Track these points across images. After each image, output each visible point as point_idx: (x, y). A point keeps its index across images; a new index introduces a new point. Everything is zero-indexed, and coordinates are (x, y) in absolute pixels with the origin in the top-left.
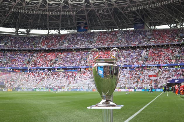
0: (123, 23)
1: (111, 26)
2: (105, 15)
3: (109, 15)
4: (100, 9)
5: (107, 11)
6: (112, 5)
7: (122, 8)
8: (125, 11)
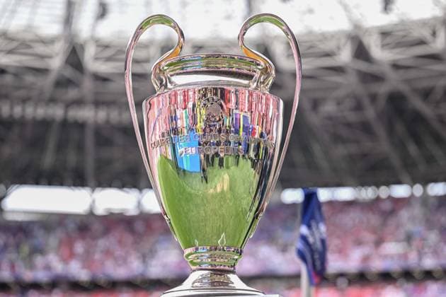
6: (376, 78)
7: (426, 94)
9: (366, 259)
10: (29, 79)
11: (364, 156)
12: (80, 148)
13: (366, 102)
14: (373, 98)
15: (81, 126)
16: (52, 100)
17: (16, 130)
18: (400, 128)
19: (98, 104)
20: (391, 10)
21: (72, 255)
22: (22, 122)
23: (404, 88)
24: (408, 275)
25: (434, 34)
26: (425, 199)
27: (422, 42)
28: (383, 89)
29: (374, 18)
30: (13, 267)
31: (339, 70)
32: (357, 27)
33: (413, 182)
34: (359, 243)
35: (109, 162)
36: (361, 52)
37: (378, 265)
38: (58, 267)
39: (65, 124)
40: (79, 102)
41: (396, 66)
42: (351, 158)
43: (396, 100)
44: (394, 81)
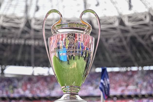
0: (144, 59)
2: (118, 47)
3: (123, 48)
4: (110, 38)
5: (121, 41)
6: (127, 31)
7: (143, 37)
8: (146, 40)
9: (123, 91)
10: (13, 31)
11: (123, 57)
12: (30, 54)
13: (123, 39)
14: (126, 38)
15: (30, 46)
16: (21, 38)
17: (9, 47)
18: (134, 48)
19: (35, 39)
20: (131, 9)
21: (26, 89)
22: (11, 45)
23: (136, 35)
24: (136, 96)
25: (146, 17)
26: (142, 71)
27: (141, 20)
28: (129, 35)
29: (126, 12)
30: (7, 92)
31: (114, 29)
32: (120, 14)
33: (139, 66)
34: (121, 86)
35: (39, 58)
36: (122, 23)
37: (127, 93)
38: (22, 93)
39: (25, 45)
40: (29, 39)
41: (133, 28)
42: (118, 58)
43: (133, 39)
44: (133, 33)
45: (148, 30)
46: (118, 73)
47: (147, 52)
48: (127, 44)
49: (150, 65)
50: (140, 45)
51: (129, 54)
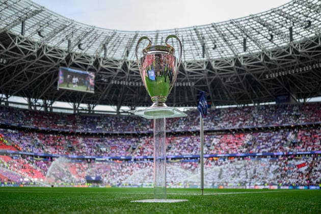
0: (260, 95)
1: (242, 99)
2: (235, 85)
3: (240, 86)
4: (227, 78)
5: (237, 80)
6: (243, 71)
7: (258, 75)
8: (261, 78)
9: (241, 125)
11: (240, 94)
13: (240, 78)
14: (242, 77)
17: (137, 90)
18: (250, 85)
20: (246, 51)
23: (251, 74)
24: (254, 130)
25: (260, 57)
26: (258, 108)
27: (256, 60)
28: (245, 74)
29: (242, 53)
30: (136, 129)
31: (231, 69)
32: (236, 56)
33: (255, 102)
34: (238, 121)
36: (237, 63)
37: (245, 127)
41: (248, 67)
42: (235, 95)
43: (248, 77)
45: (263, 69)
46: (236, 109)
47: (262, 90)
48: (244, 82)
49: (265, 102)
50: (256, 82)
51: (246, 92)
